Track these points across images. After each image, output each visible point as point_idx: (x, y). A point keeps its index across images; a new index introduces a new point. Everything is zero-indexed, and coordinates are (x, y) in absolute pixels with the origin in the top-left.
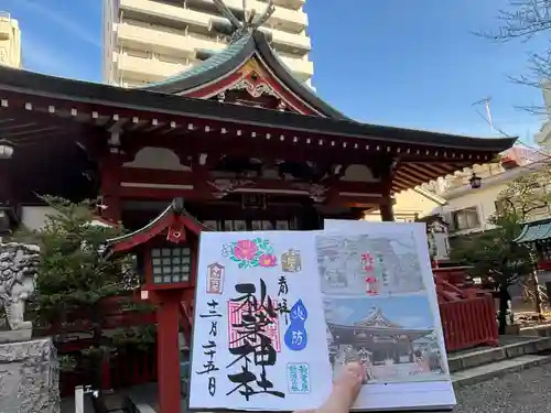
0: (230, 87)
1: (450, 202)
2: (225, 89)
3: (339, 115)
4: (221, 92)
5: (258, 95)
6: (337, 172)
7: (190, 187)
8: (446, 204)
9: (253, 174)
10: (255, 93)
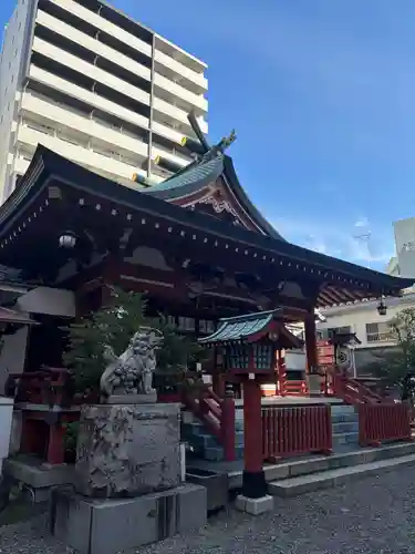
0: (201, 201)
1: (328, 320)
2: (195, 202)
3: (276, 233)
4: (192, 204)
5: (220, 210)
6: (280, 287)
7: (171, 286)
8: (325, 321)
9: (217, 280)
10: (218, 209)
